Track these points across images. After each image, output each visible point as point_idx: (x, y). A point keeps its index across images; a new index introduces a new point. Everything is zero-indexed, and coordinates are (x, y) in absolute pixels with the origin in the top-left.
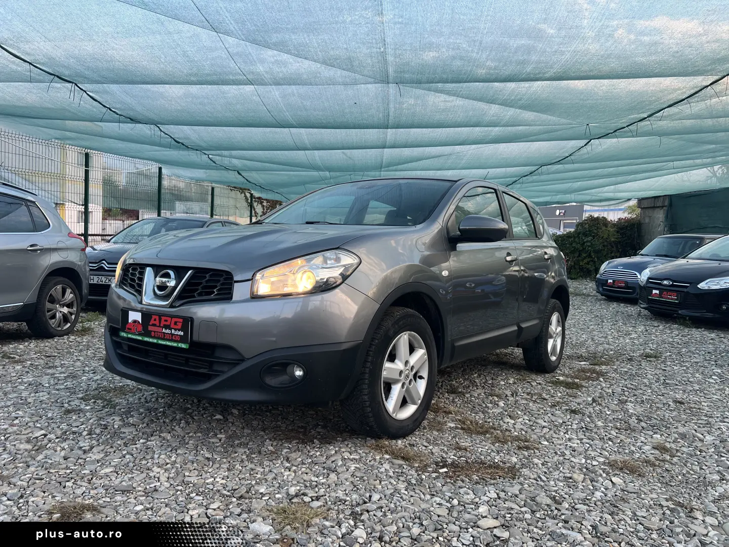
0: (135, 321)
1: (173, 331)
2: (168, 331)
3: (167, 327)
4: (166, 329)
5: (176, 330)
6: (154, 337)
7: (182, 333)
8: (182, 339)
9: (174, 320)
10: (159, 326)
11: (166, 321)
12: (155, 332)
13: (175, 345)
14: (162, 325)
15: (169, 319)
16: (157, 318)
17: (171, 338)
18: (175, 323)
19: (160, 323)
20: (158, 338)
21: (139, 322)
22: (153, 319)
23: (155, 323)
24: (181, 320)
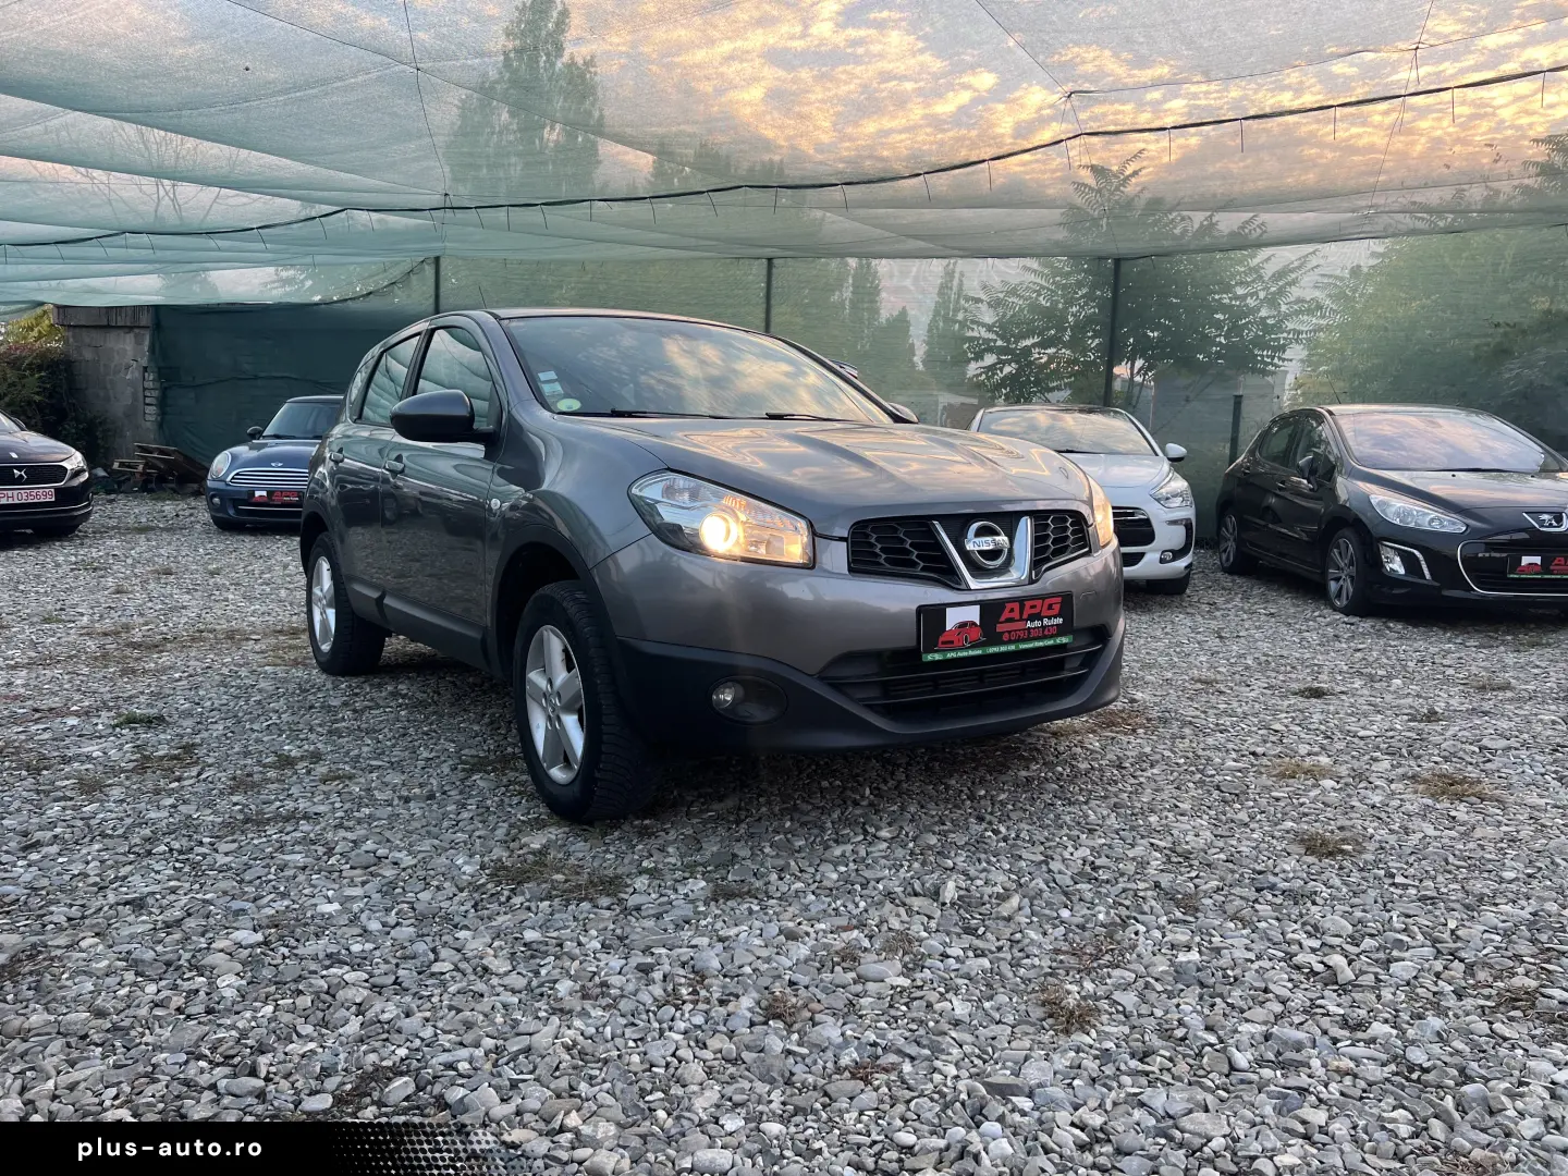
0: (963, 625)
1: (1046, 621)
2: (1037, 624)
3: (1032, 618)
4: (1032, 621)
5: (1049, 618)
6: (1010, 642)
7: (1060, 621)
8: (1061, 631)
9: (1048, 601)
10: (1021, 620)
11: (1032, 607)
12: (1009, 632)
13: (1051, 642)
14: (1025, 617)
15: (1038, 603)
16: (1016, 606)
17: (1044, 633)
18: (1050, 607)
19: (1021, 614)
20: (1019, 640)
21: (973, 623)
22: (1007, 610)
23: (1012, 615)
24: (1059, 599)
